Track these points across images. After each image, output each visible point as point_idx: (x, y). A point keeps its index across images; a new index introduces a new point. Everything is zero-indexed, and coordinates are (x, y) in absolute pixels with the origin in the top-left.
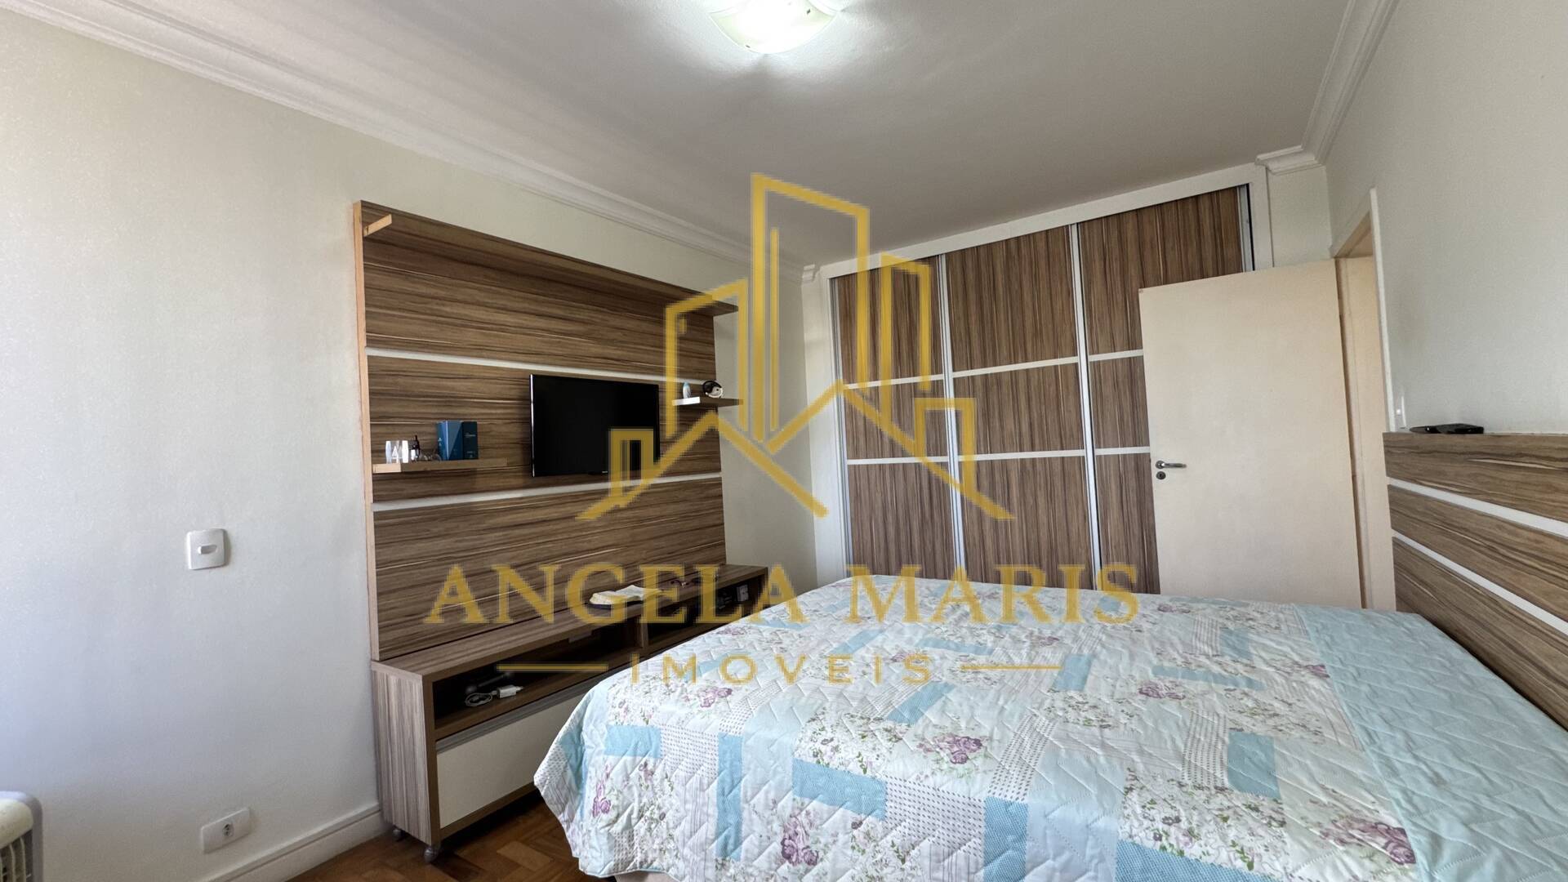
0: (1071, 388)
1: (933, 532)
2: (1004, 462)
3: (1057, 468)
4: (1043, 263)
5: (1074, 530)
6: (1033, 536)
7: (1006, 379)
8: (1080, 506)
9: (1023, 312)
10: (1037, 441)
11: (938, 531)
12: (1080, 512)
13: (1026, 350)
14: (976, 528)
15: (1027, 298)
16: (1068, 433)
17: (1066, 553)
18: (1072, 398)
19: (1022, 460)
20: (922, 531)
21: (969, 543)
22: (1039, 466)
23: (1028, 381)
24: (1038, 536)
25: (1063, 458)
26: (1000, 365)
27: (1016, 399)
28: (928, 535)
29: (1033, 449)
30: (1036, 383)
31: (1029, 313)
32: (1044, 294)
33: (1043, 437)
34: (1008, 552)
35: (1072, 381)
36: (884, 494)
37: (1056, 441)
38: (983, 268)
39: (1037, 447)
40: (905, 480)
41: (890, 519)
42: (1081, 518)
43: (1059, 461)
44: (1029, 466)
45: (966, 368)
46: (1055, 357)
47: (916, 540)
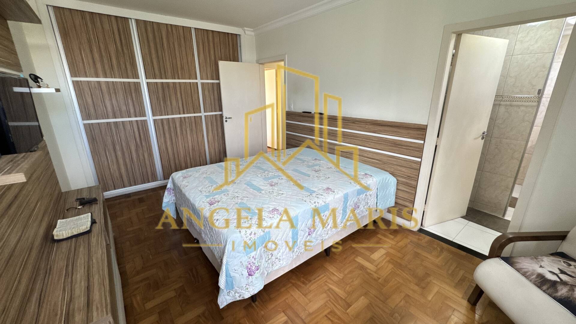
0: (196, 91)
1: (143, 150)
2: (173, 119)
3: (193, 120)
4: (182, 40)
5: (200, 140)
6: (186, 145)
7: (171, 85)
8: (201, 132)
9: (176, 58)
10: (185, 110)
11: (145, 149)
12: (201, 135)
13: (178, 74)
14: (164, 145)
15: (178, 54)
16: (196, 107)
17: (198, 149)
18: (196, 94)
19: (180, 118)
20: (137, 151)
21: (161, 152)
22: (187, 120)
23: (180, 87)
24: (188, 145)
25: (195, 116)
26: (168, 79)
27: (176, 94)
28: (141, 152)
29: (184, 113)
30: (183, 88)
31: (178, 59)
32: (184, 53)
33: (187, 109)
34: (178, 152)
35: (196, 89)
36: (112, 136)
37: (192, 110)
38: (156, 33)
39: (185, 113)
40: (124, 128)
41: (118, 148)
42: (202, 136)
43: (194, 118)
44: (183, 119)
45: (152, 78)
46: (190, 79)
47: (134, 155)
